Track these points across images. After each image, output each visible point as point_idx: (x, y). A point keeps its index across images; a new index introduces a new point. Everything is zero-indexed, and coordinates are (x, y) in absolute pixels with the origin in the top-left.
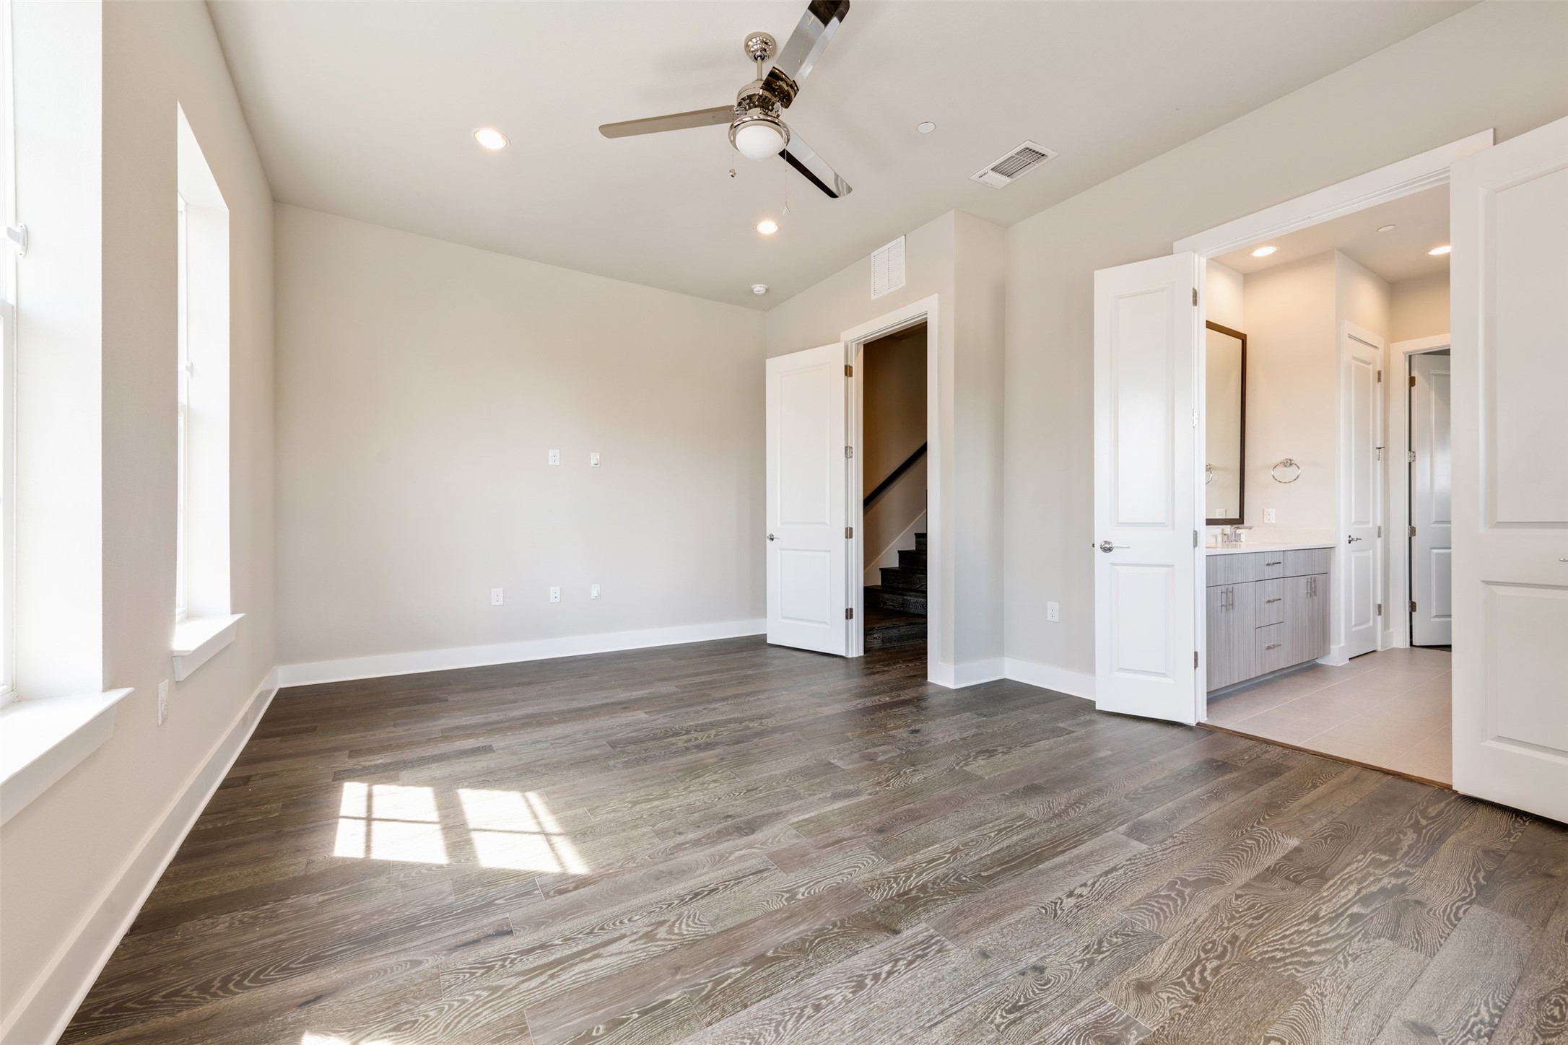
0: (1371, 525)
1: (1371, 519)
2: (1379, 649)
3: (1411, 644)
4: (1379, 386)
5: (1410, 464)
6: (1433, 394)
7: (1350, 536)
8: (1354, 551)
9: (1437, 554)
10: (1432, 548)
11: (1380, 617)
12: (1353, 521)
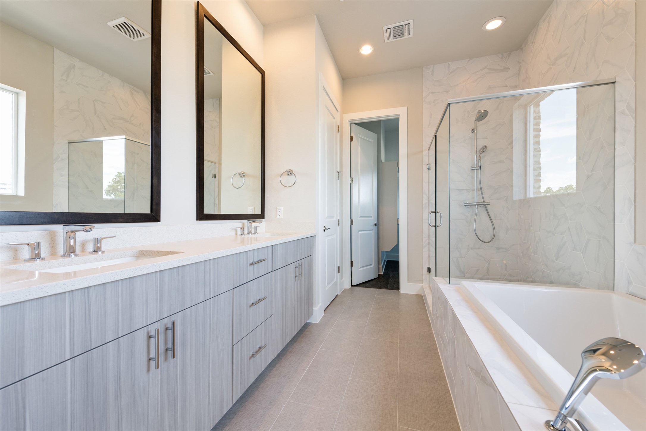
0: (335, 219)
1: (335, 216)
2: (339, 294)
3: (352, 285)
4: (339, 134)
5: (351, 184)
6: (359, 148)
7: (324, 227)
8: (326, 236)
9: (361, 234)
10: (359, 231)
11: (339, 274)
12: (326, 216)
